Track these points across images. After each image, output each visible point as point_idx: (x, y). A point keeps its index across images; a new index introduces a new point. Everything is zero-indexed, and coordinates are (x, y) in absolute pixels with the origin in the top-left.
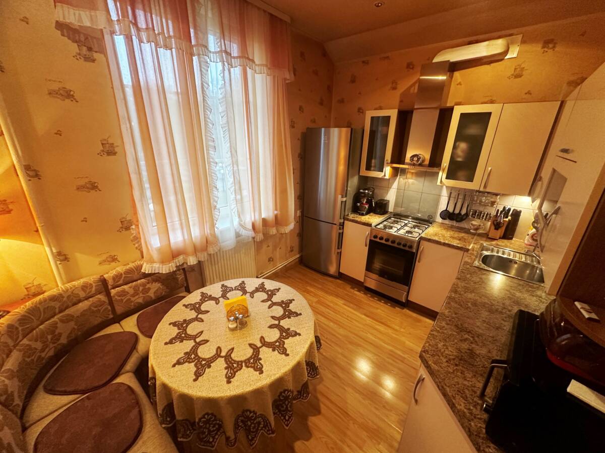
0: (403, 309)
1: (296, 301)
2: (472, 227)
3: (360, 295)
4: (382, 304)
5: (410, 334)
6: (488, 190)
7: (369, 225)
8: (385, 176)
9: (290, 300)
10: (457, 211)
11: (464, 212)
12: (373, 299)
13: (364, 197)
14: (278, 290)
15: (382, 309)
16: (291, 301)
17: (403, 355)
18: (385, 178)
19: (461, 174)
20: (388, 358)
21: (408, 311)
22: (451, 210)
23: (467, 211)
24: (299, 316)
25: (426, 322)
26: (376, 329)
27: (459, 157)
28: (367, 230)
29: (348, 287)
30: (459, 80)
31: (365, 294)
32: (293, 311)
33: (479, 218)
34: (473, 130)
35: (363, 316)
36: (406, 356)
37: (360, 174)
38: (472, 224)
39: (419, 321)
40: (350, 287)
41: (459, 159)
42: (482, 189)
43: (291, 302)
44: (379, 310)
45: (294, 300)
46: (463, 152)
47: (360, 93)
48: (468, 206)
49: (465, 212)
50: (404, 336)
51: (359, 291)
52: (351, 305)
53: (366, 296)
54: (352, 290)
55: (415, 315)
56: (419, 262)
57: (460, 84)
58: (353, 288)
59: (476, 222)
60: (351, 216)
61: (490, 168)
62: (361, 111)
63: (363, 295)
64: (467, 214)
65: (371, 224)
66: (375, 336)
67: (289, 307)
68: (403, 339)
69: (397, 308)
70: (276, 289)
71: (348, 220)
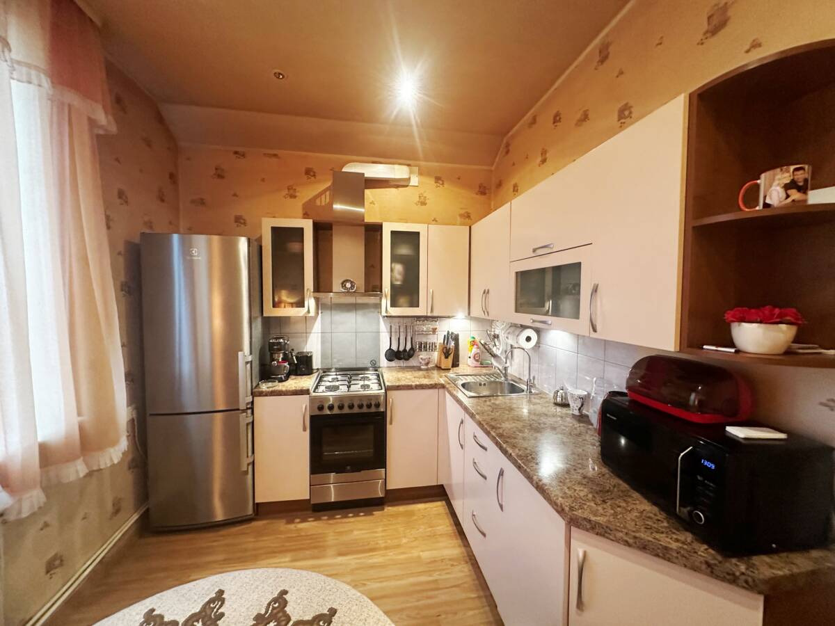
0: (383, 509)
1: (291, 591)
2: (423, 362)
3: (309, 526)
4: (352, 520)
5: (416, 539)
6: (435, 314)
7: (306, 392)
8: (309, 312)
9: (275, 600)
10: (401, 349)
11: (408, 347)
12: (335, 521)
13: (279, 350)
14: (220, 597)
15: (358, 527)
16: (281, 599)
17: (431, 578)
18: (310, 315)
19: (402, 300)
20: (418, 601)
21: (390, 508)
22: (394, 348)
23: (412, 345)
24: (335, 619)
25: (419, 510)
26: (372, 567)
27: (397, 280)
28: (304, 401)
29: (281, 525)
30: (372, 199)
31: (318, 519)
32: (308, 617)
33: (426, 350)
34: (404, 250)
35: (340, 559)
36: (436, 576)
37: (265, 315)
38: (422, 359)
39: (412, 514)
40: (284, 521)
41: (399, 283)
42: (429, 314)
43: (286, 603)
44: (356, 533)
45: (285, 592)
46: (400, 274)
47: (235, 195)
48: (412, 338)
49: (410, 347)
50: (412, 548)
51: (304, 520)
52: (308, 552)
53: (320, 522)
54: (292, 526)
55: (401, 509)
56: (391, 423)
57: (372, 203)
58: (291, 521)
59: (423, 355)
60: (264, 387)
61: (431, 290)
62: (242, 221)
63: (315, 524)
64: (412, 349)
65: (308, 390)
66: (381, 579)
67: (288, 619)
68: (415, 553)
69: (375, 513)
70: (212, 601)
71: (261, 394)
